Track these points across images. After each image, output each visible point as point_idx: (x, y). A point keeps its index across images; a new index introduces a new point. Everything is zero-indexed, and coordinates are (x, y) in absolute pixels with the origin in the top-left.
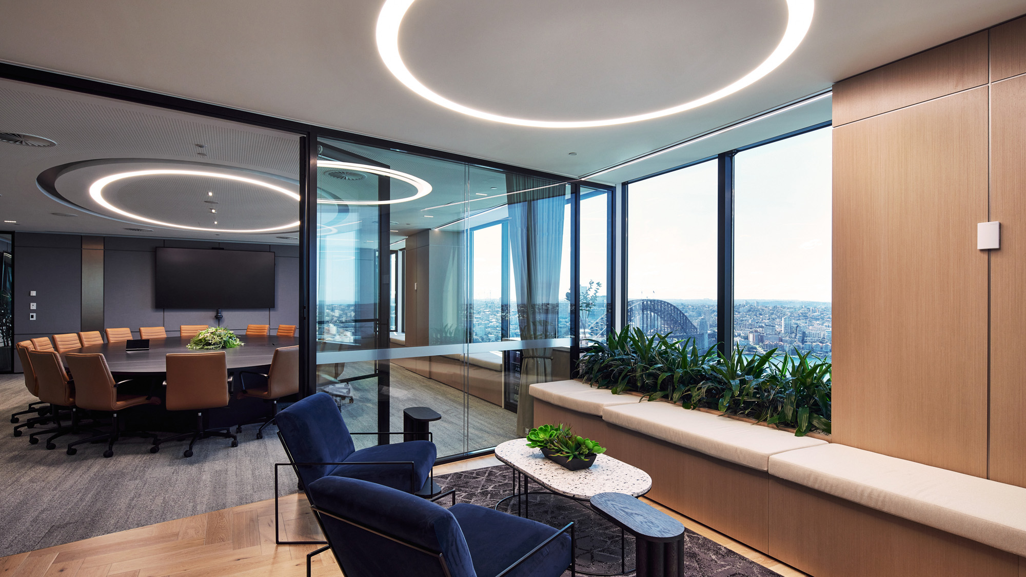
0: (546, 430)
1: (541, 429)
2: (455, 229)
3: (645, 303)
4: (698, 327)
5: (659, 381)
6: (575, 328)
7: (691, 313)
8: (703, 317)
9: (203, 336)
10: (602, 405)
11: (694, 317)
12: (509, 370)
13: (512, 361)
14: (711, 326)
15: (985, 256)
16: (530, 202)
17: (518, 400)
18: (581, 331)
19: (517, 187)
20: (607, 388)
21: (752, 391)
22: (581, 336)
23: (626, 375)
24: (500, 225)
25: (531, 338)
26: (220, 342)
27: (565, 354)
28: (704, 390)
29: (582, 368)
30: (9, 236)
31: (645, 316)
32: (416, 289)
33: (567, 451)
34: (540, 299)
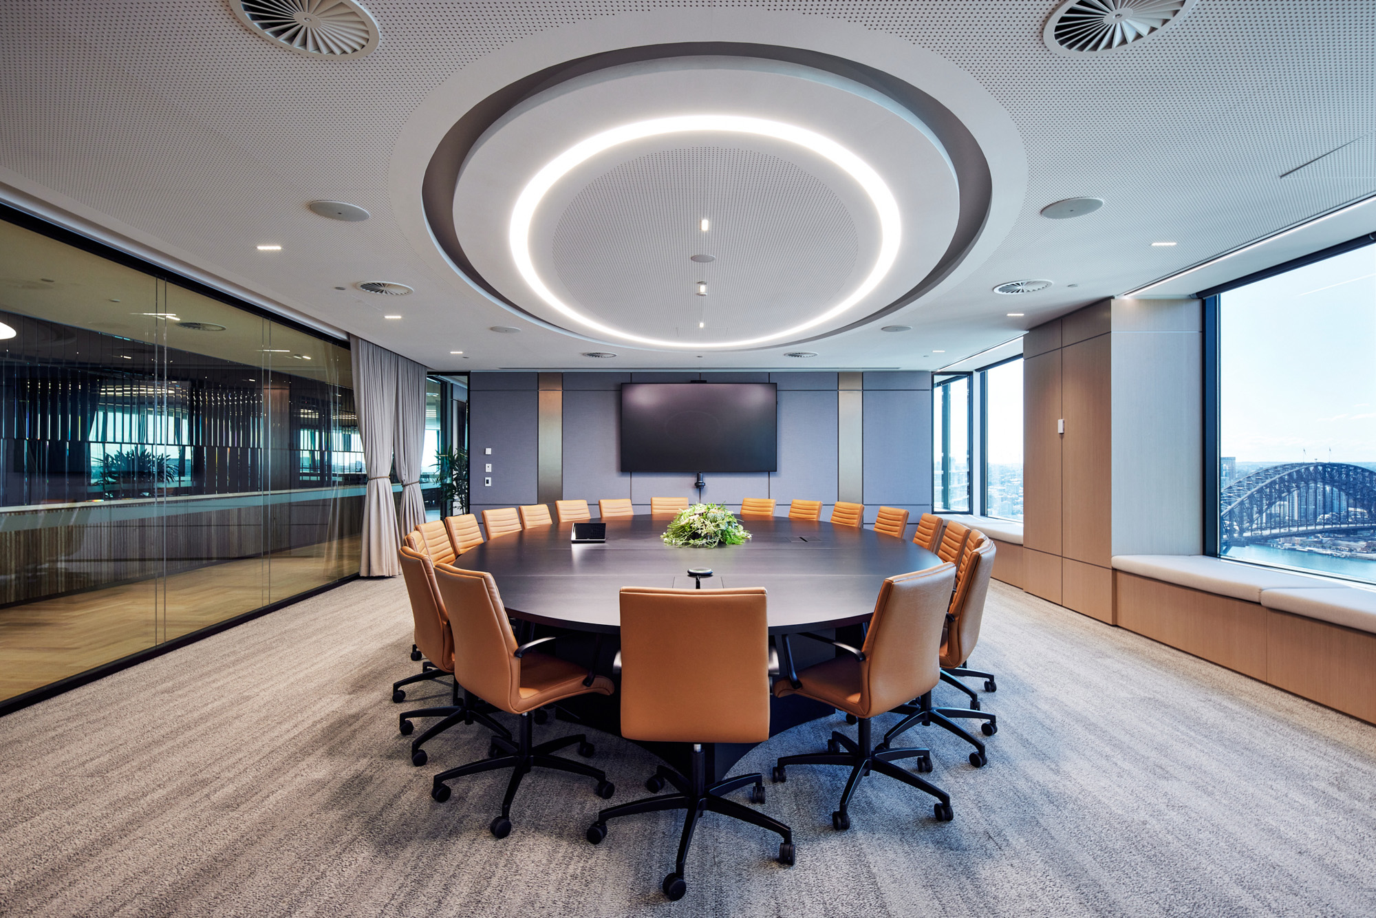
9: (687, 521)
26: (716, 534)
30: (465, 379)
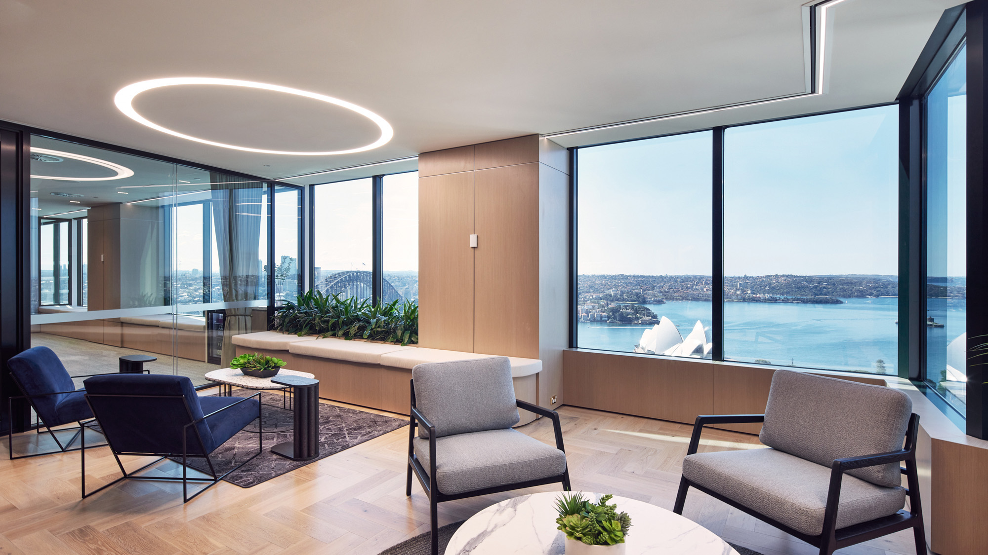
0: (245, 357)
1: (241, 357)
2: (154, 204)
3: (355, 274)
4: (403, 296)
5: (330, 324)
6: (271, 293)
7: (397, 283)
8: (407, 287)
10: (289, 342)
11: (399, 286)
12: (212, 328)
13: (215, 322)
14: (414, 294)
15: (473, 250)
16: (232, 192)
17: (221, 354)
18: (277, 295)
19: (220, 179)
20: (295, 334)
21: (383, 324)
22: (277, 298)
23: (308, 323)
24: (202, 205)
25: (233, 301)
27: (263, 312)
28: (356, 327)
29: (277, 321)
31: (355, 286)
32: (102, 260)
33: (260, 366)
34: (242, 271)
